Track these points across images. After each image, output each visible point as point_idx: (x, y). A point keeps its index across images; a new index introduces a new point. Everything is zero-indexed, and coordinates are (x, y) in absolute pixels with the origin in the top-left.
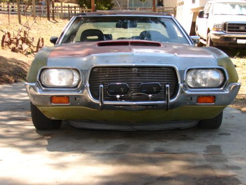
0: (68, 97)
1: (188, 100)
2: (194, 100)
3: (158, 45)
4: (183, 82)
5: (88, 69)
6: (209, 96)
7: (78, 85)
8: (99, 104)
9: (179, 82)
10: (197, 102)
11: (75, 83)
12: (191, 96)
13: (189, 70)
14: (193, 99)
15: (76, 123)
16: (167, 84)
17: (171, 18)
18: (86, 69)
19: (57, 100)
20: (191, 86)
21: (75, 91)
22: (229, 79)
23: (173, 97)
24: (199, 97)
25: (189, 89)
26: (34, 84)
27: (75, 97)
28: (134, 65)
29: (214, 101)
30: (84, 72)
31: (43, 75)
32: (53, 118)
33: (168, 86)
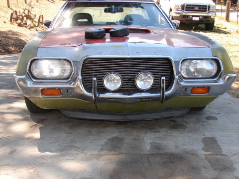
0: (60, 89)
1: (183, 91)
2: (189, 92)
3: (147, 32)
4: (178, 73)
5: (80, 60)
6: (203, 87)
7: (70, 76)
8: (92, 97)
9: (175, 74)
10: (192, 92)
11: (66, 74)
12: (186, 88)
13: (184, 60)
14: (187, 90)
15: (68, 112)
16: (163, 76)
17: (154, 4)
18: (78, 60)
19: (48, 92)
20: (186, 76)
21: (66, 83)
22: (224, 70)
23: (168, 88)
24: (194, 89)
25: (184, 80)
26: (24, 77)
27: (67, 89)
28: (129, 56)
29: (208, 92)
30: (76, 63)
31: (33, 66)
33: (163, 78)
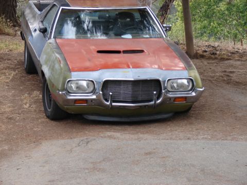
0: (86, 100)
1: (168, 100)
2: (172, 101)
4: (165, 88)
5: (101, 81)
6: (182, 97)
7: (93, 91)
8: (109, 105)
9: (163, 89)
10: (174, 101)
12: (170, 98)
13: (169, 80)
16: (155, 91)
18: (99, 81)
21: (91, 96)
22: (196, 85)
23: (158, 98)
24: (176, 99)
25: (169, 93)
26: (64, 92)
29: (186, 100)
31: (69, 84)
32: (73, 113)
33: (155, 93)
